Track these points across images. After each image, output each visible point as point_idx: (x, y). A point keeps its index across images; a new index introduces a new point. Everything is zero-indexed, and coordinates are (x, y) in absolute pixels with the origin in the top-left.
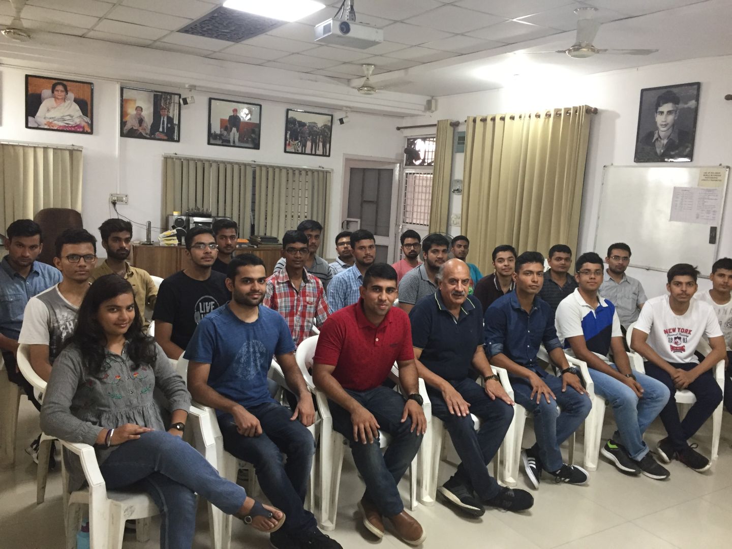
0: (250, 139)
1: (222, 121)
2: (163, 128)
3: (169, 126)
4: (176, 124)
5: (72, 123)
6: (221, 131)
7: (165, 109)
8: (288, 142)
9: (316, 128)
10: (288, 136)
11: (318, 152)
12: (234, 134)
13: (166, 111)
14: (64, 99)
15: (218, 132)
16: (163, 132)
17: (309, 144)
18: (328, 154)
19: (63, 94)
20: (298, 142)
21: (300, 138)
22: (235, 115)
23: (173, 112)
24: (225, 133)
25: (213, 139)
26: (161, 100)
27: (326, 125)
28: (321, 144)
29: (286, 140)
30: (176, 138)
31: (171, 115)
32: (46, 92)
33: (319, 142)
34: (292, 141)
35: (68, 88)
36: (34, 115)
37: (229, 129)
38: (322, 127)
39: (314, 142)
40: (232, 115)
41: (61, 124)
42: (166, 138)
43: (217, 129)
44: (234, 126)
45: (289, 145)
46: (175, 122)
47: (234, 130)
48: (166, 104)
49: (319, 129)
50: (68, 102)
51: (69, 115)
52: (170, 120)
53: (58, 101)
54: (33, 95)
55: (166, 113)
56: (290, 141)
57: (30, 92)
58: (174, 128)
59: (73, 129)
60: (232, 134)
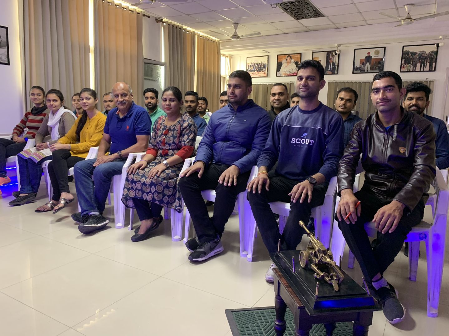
0: (377, 68)
1: (361, 60)
2: (330, 68)
3: (333, 67)
4: (336, 66)
5: (292, 72)
6: (360, 66)
7: (332, 59)
8: (402, 66)
9: (425, 54)
10: (403, 62)
11: (425, 69)
12: (368, 65)
13: (332, 60)
14: (290, 62)
15: (358, 66)
16: (330, 70)
17: (419, 65)
18: (433, 70)
19: (290, 60)
20: (410, 65)
21: (411, 62)
22: (369, 55)
23: (336, 60)
24: (362, 66)
25: (356, 70)
26: (330, 55)
27: (433, 51)
28: (428, 64)
29: (401, 65)
30: (336, 72)
31: (334, 62)
32: (284, 61)
33: (427, 63)
34: (406, 65)
35: (292, 57)
36: (279, 71)
37: (365, 64)
38: (429, 53)
39: (423, 64)
40: (367, 55)
41: (289, 73)
42: (331, 73)
43: (358, 65)
44: (368, 62)
45: (403, 67)
46: (336, 65)
47: (368, 64)
48: (332, 56)
49: (426, 55)
50: (291, 63)
51: (291, 69)
52: (334, 64)
53: (288, 63)
54: (279, 63)
55: (332, 61)
56: (405, 65)
57: (278, 62)
58: (335, 68)
59: (293, 75)
60: (366, 66)
